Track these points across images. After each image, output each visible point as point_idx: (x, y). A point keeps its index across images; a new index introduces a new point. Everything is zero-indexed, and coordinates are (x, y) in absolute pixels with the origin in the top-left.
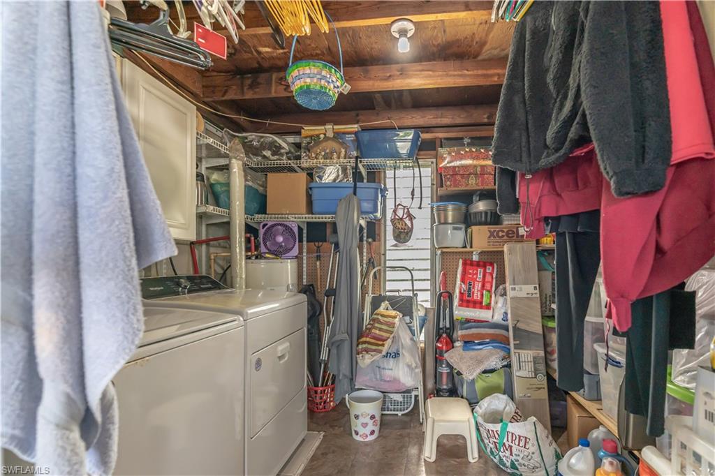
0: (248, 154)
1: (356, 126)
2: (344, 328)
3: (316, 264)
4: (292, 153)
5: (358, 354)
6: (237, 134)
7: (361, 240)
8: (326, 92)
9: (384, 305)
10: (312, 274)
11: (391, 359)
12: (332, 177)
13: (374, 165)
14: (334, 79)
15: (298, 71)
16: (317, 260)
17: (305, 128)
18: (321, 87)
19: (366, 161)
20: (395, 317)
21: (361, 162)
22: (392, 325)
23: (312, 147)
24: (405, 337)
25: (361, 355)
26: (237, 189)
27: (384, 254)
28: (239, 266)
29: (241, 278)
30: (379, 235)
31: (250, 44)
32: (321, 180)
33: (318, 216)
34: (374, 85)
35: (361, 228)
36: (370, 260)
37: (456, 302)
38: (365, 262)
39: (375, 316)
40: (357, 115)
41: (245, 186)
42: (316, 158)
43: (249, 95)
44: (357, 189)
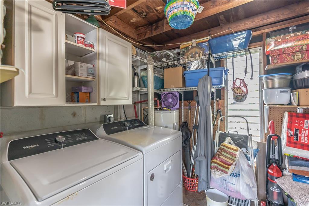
0: (156, 62)
1: (209, 37)
2: (203, 153)
3: (188, 111)
4: (176, 58)
5: (211, 168)
6: (151, 53)
7: (213, 99)
8: (187, 15)
9: (228, 139)
10: (186, 117)
11: (234, 177)
12: (195, 67)
13: (220, 57)
14: (192, 5)
15: (170, 7)
16: (189, 110)
17: (182, 44)
18: (184, 12)
19: (215, 55)
20: (236, 151)
21: (212, 56)
22: (235, 156)
23: (185, 53)
24: (244, 164)
25: (213, 170)
26: (150, 78)
27: (227, 107)
28: (151, 115)
29: (152, 120)
30: (223, 96)
31: (152, 7)
32: (190, 69)
33: (188, 88)
34: (219, 9)
35: (213, 93)
36: (218, 110)
37: (284, 142)
38: (215, 111)
39: (222, 147)
40: (209, 32)
41: (154, 76)
42: (187, 58)
43: (155, 33)
44: (210, 72)
